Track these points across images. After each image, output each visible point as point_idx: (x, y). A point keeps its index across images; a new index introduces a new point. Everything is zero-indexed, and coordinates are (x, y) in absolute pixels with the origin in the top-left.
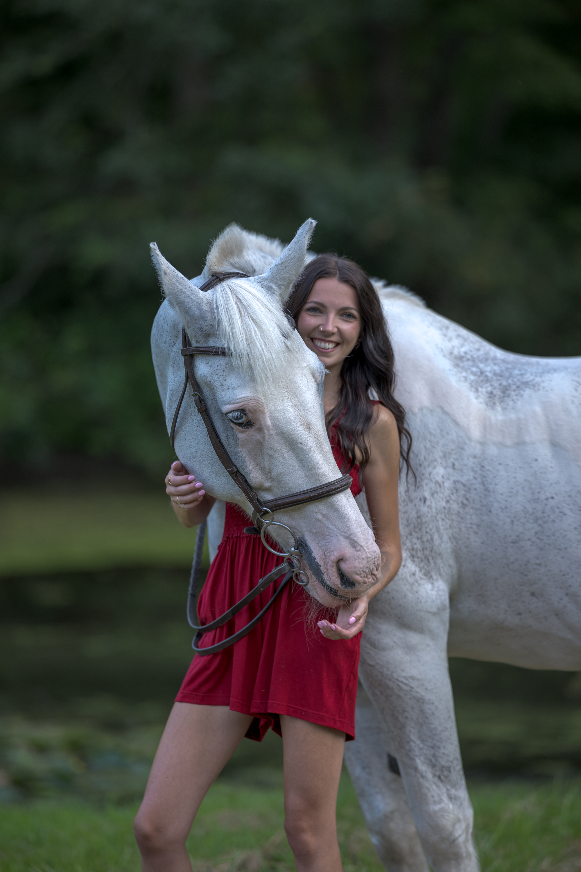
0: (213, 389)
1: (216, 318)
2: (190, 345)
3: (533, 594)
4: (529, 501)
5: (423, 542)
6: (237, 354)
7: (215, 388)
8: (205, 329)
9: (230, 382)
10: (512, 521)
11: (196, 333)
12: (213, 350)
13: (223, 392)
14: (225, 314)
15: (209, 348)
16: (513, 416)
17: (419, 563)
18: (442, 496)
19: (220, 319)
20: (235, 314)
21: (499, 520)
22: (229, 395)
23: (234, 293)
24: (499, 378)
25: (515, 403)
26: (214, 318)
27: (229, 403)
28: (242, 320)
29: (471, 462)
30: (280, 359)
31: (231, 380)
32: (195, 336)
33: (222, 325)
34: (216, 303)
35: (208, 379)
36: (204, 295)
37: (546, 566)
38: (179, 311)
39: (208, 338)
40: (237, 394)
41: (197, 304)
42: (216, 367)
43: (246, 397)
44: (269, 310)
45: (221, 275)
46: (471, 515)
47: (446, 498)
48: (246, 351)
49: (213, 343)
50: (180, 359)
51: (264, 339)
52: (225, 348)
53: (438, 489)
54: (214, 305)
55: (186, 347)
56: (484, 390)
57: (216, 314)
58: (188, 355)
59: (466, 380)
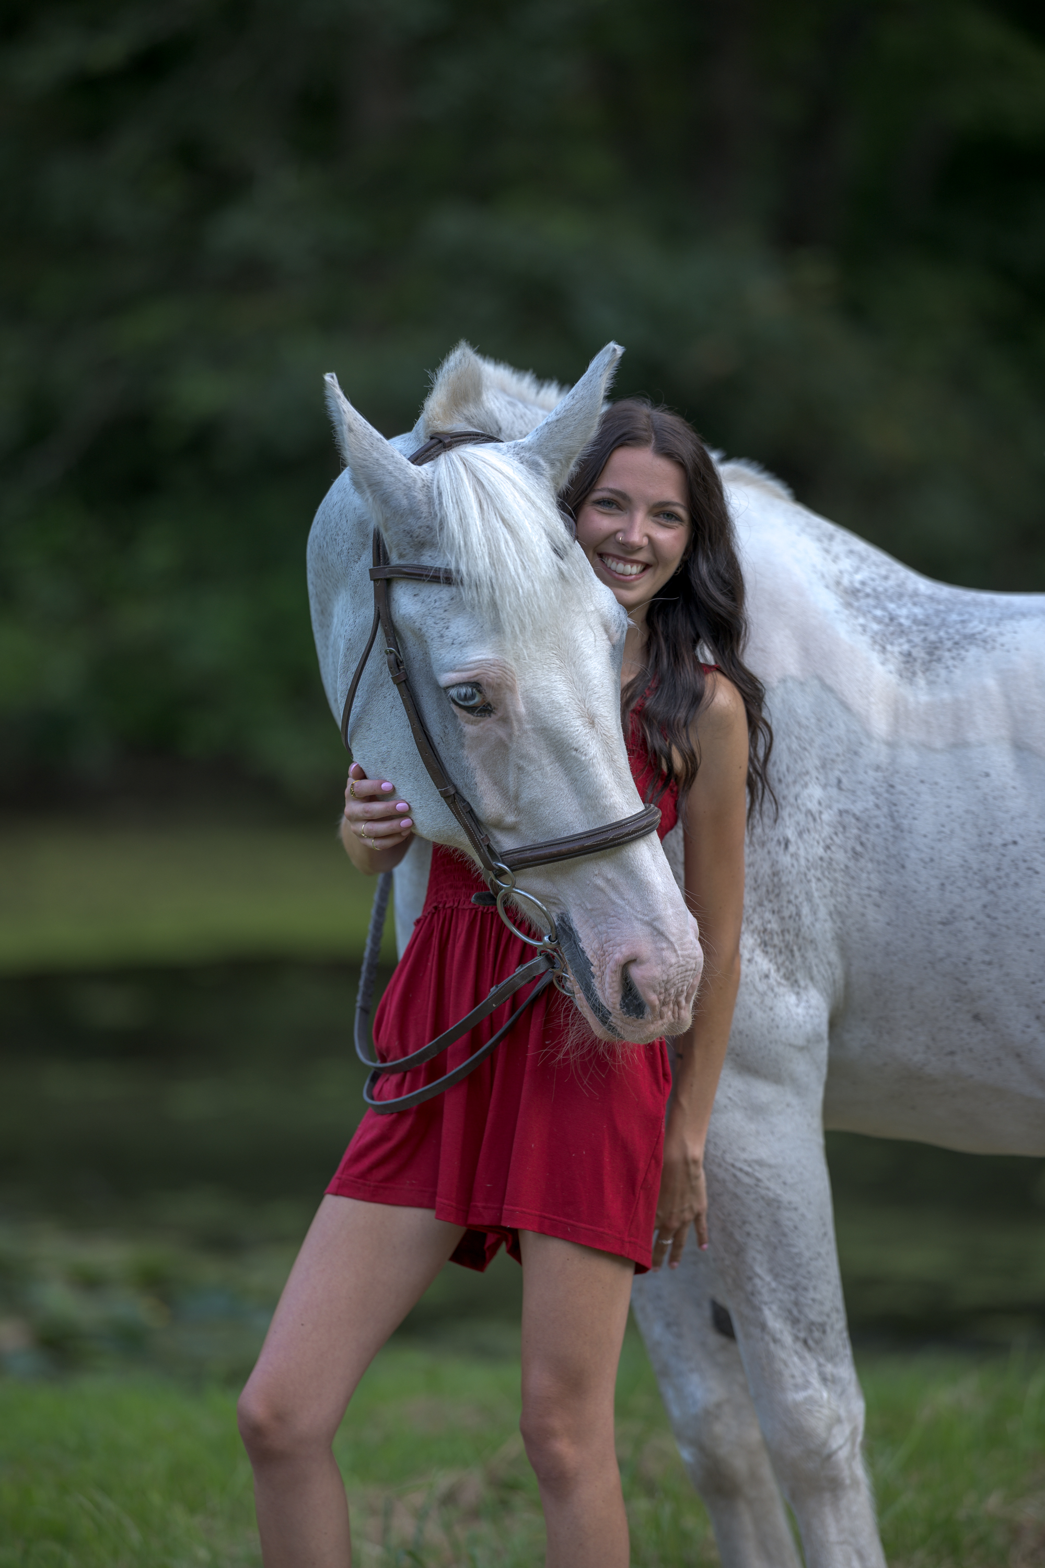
0: (425, 643)
1: (437, 515)
2: (387, 560)
3: (977, 1017)
4: (973, 849)
5: (783, 919)
6: (473, 581)
7: (429, 640)
8: (417, 533)
9: (456, 631)
10: (943, 885)
11: (400, 540)
12: (429, 574)
13: (442, 650)
14: (454, 507)
15: (420, 568)
16: (946, 696)
17: (776, 956)
18: (817, 837)
19: (444, 517)
20: (471, 508)
21: (919, 882)
22: (454, 656)
23: (471, 470)
24: (922, 628)
25: (951, 672)
26: (434, 515)
27: (453, 670)
28: (483, 519)
29: (871, 777)
30: (547, 593)
31: (458, 627)
32: (398, 546)
33: (448, 527)
34: (438, 488)
35: (416, 624)
36: (417, 472)
37: (1001, 966)
38: (370, 500)
39: (421, 550)
40: (469, 654)
41: (405, 488)
42: (433, 604)
43: (483, 660)
44: (533, 504)
45: (447, 438)
46: (869, 873)
47: (824, 841)
48: (488, 577)
49: (429, 559)
50: (365, 585)
51: (521, 556)
52: (450, 570)
53: (812, 825)
54: (435, 492)
55: (379, 564)
56: (897, 648)
57: (437, 508)
58: (382, 579)
59: (865, 630)
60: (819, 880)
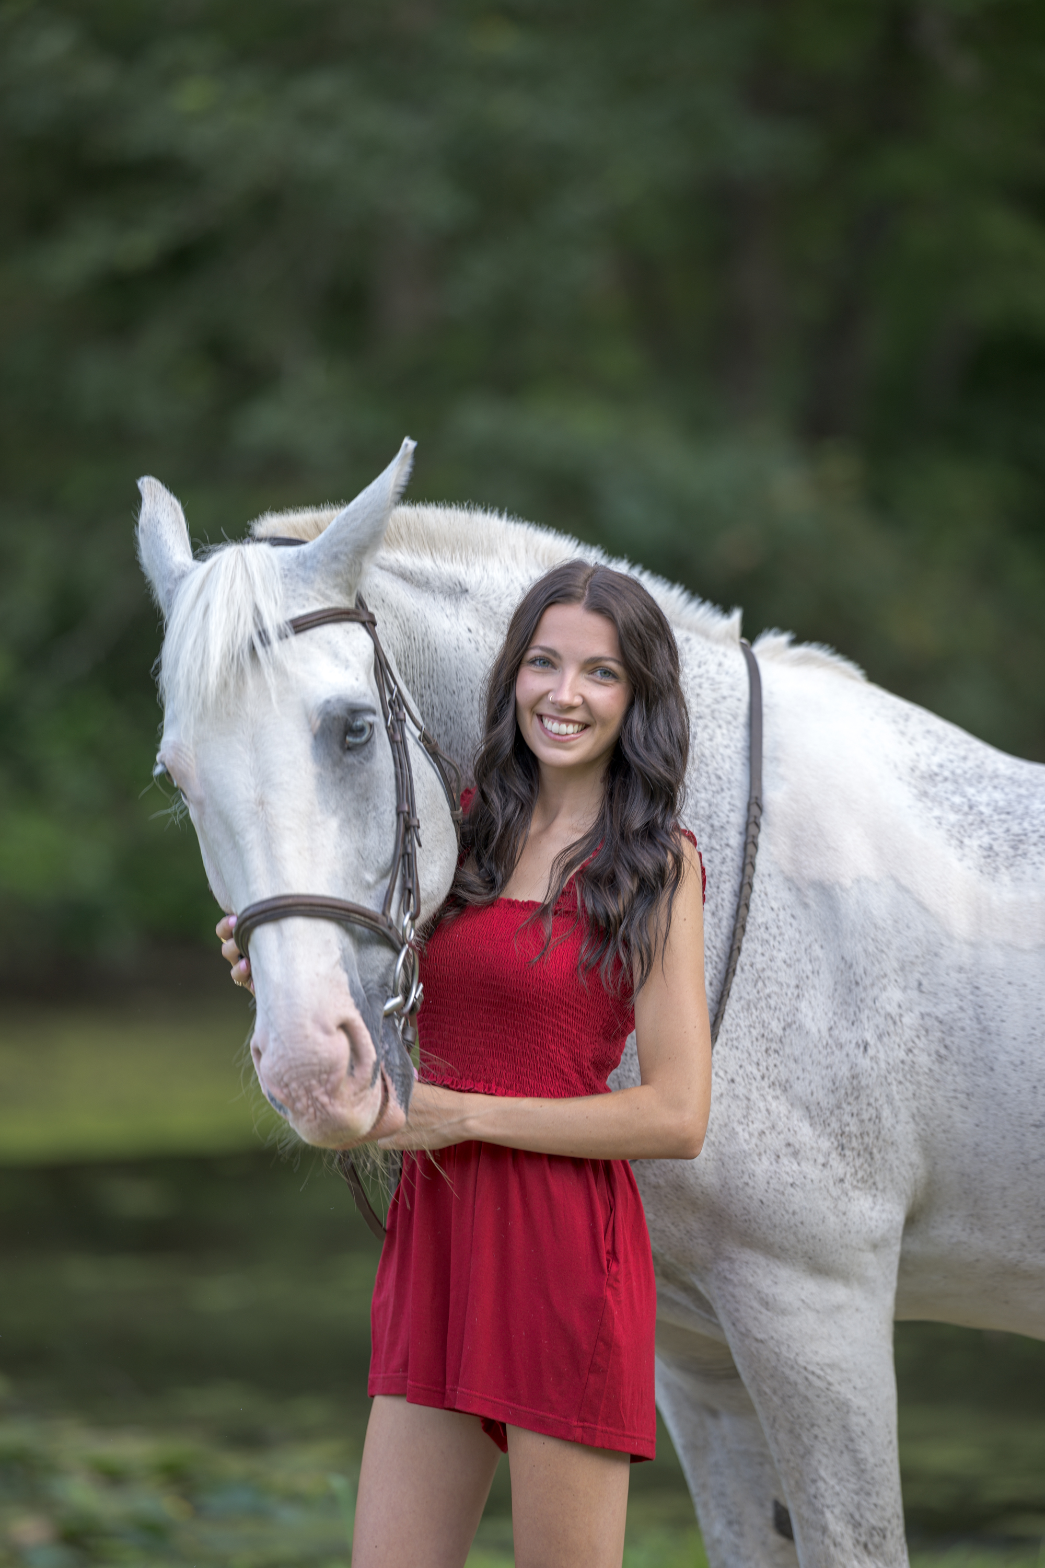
10: (1034, 1087)
17: (853, 1160)
18: (898, 1040)
29: (953, 979)
46: (954, 1076)
47: (905, 1044)
53: (892, 1028)
56: (974, 843)
60: (900, 1083)
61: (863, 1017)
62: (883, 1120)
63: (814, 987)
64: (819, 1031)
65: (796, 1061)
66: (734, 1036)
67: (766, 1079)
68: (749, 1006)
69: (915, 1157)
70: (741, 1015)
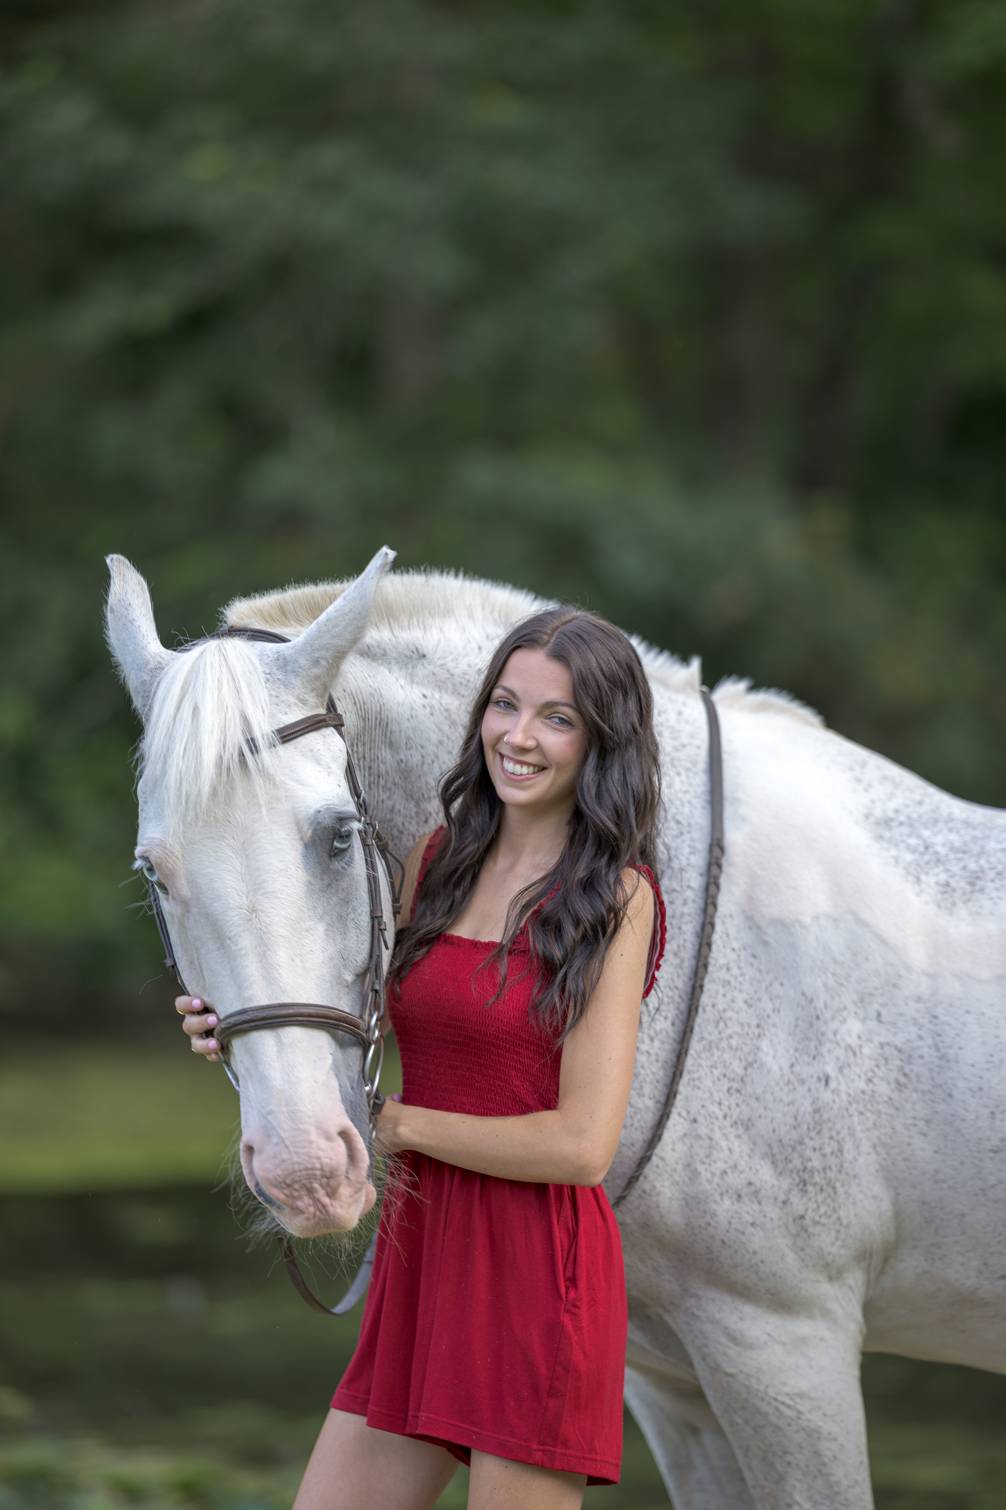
18: (858, 1070)
21: (968, 1111)
29: (911, 1010)
46: (913, 1103)
47: (865, 1074)
56: (931, 880)
59: (897, 862)
60: (861, 1113)
61: (824, 1050)
62: (845, 1153)
63: (775, 1025)
64: (781, 1069)
65: (758, 1099)
66: (696, 1076)
67: (728, 1119)
68: (710, 1046)
69: (879, 1189)
70: (703, 1055)
